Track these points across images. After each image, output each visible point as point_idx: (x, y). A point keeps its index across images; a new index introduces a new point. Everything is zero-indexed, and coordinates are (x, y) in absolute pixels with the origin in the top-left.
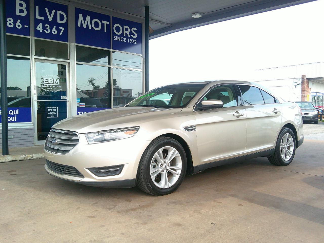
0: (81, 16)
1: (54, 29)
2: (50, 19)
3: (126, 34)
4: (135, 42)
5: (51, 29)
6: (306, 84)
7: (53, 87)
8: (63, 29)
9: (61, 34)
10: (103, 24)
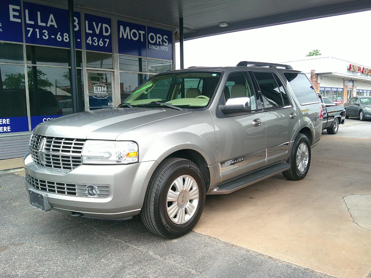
0: (122, 27)
1: (101, 42)
2: (97, 32)
3: (159, 42)
4: (166, 49)
5: (98, 41)
6: (315, 79)
7: (101, 95)
8: (108, 40)
9: (106, 46)
10: (140, 34)
